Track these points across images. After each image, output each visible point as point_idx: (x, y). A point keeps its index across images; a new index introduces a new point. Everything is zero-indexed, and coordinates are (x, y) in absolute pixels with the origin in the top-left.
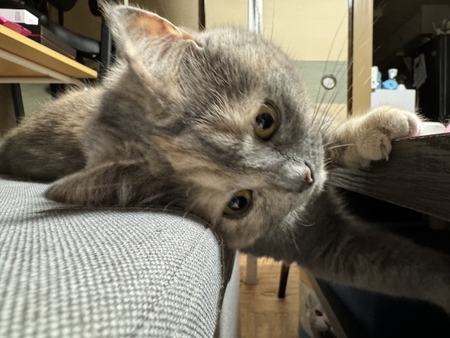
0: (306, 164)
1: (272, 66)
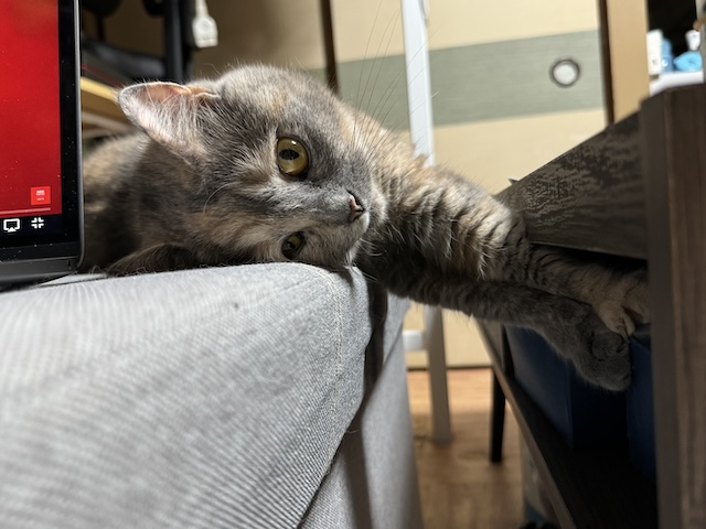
0: (350, 192)
1: (288, 101)
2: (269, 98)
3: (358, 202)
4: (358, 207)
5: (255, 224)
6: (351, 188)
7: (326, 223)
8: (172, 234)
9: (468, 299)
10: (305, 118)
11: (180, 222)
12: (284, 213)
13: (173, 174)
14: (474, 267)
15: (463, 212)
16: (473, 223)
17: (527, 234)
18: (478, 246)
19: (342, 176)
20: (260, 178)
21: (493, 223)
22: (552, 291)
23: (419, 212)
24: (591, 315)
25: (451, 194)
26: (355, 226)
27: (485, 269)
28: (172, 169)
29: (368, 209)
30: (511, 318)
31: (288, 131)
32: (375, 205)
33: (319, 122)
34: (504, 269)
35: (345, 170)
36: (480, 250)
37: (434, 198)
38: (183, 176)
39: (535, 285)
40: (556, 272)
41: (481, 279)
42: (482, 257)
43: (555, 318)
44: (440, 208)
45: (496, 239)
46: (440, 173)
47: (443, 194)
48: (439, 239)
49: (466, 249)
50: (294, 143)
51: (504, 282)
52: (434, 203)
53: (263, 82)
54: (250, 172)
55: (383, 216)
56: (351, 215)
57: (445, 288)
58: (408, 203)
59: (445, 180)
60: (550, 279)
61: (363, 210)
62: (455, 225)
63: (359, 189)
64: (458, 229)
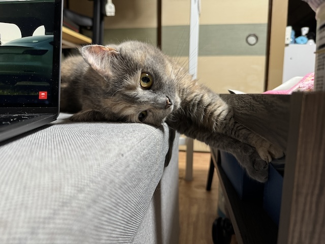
0: (167, 97)
1: (147, 58)
2: (139, 56)
3: (170, 101)
4: (169, 103)
5: (130, 107)
6: (167, 95)
7: (156, 108)
8: (95, 106)
9: (208, 139)
10: (153, 65)
11: (99, 102)
12: (141, 103)
13: (98, 82)
14: (211, 127)
15: (209, 105)
16: (213, 109)
17: (234, 116)
18: (214, 119)
19: (165, 90)
20: (133, 88)
21: (221, 110)
22: (241, 140)
23: (192, 103)
24: (255, 152)
25: (206, 97)
26: (167, 110)
27: (215, 128)
28: (98, 80)
29: (173, 104)
30: (224, 148)
31: (145, 70)
32: (176, 102)
33: (158, 67)
34: (223, 129)
35: (166, 88)
36: (215, 121)
37: (198, 98)
38: (102, 83)
39: (234, 137)
40: (243, 133)
41: (214, 132)
42: (215, 123)
43: (241, 151)
44: (200, 102)
45: (222, 117)
46: (202, 87)
47: (202, 97)
48: (199, 114)
49: (209, 119)
50: (147, 75)
51: (222, 134)
52: (198, 100)
53: (137, 49)
54: (129, 85)
55: (179, 106)
56: (166, 106)
57: (199, 133)
58: (188, 99)
59: (203, 91)
60: (241, 135)
61: (171, 104)
62: (205, 110)
63: (171, 96)
64: (207, 111)
